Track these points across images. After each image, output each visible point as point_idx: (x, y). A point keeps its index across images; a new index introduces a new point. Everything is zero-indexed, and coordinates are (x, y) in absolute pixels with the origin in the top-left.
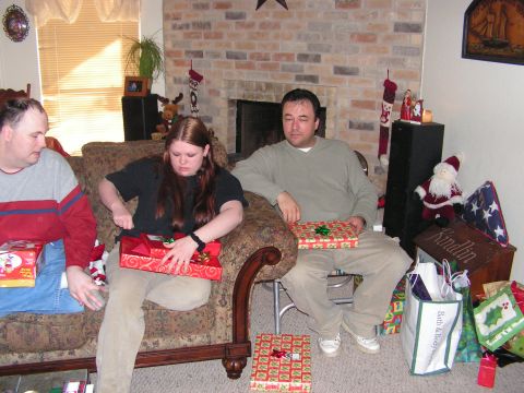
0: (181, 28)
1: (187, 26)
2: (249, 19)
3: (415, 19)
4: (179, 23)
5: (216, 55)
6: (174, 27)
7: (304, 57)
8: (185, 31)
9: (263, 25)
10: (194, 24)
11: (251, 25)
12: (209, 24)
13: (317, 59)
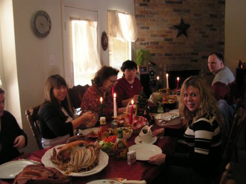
0: (145, 44)
1: (148, 43)
2: (174, 41)
3: (222, 41)
4: (144, 42)
5: (160, 55)
6: (141, 44)
7: (193, 54)
8: (146, 45)
9: (179, 43)
10: (151, 42)
11: (175, 43)
12: (158, 43)
13: (197, 54)
